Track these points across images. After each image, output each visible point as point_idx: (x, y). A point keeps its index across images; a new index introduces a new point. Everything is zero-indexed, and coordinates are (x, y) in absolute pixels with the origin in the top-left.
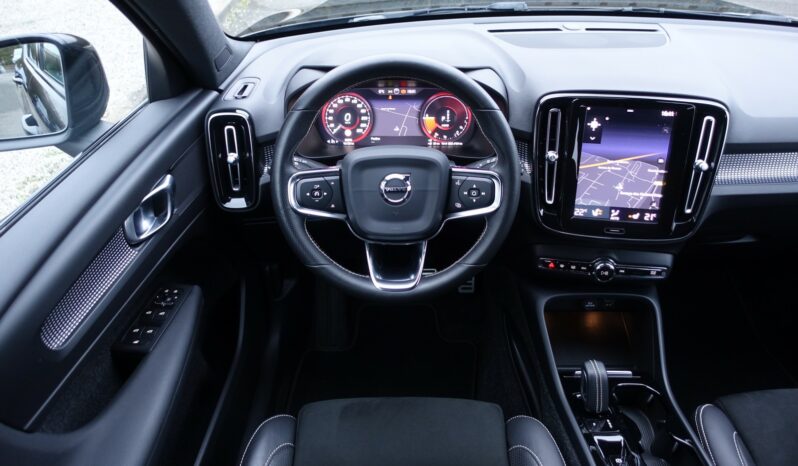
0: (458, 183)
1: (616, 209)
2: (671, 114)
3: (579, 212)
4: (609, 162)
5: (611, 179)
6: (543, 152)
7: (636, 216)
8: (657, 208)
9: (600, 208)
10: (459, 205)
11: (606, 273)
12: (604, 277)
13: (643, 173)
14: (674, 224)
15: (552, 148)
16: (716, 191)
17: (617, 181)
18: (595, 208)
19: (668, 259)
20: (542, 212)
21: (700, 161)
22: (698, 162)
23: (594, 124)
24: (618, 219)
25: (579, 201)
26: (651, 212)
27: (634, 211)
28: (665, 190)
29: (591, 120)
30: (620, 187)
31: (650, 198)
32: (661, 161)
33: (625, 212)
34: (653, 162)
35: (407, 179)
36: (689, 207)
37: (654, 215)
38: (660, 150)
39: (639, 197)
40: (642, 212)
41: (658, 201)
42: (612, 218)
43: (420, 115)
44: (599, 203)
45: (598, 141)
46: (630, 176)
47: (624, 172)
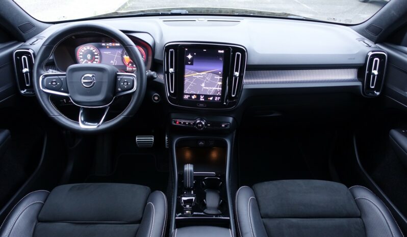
0: (119, 79)
1: (202, 95)
2: (223, 52)
3: (186, 97)
4: (198, 73)
5: (199, 81)
6: (168, 69)
7: (211, 99)
8: (220, 94)
9: (196, 95)
10: (119, 89)
11: (201, 125)
12: (200, 127)
13: (212, 78)
15: (172, 67)
16: (245, 87)
17: (202, 82)
18: (193, 95)
19: (231, 119)
22: (235, 73)
23: (190, 57)
24: (203, 100)
25: (186, 91)
26: (218, 96)
27: (210, 96)
28: (222, 86)
29: (188, 55)
30: (203, 85)
31: (217, 90)
32: (220, 73)
33: (206, 96)
34: (216, 73)
35: (93, 76)
36: (234, 94)
37: (219, 98)
38: (219, 68)
39: (212, 89)
40: (214, 96)
41: (221, 92)
42: (201, 100)
43: (122, 56)
44: (195, 93)
45: (192, 64)
46: (207, 80)
47: (204, 78)
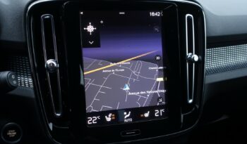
1: (127, 110)
2: (158, 14)
3: (92, 121)
4: (112, 65)
5: (117, 81)
6: (41, 62)
7: (147, 115)
8: (164, 103)
9: (114, 112)
13: (145, 72)
14: (182, 116)
15: (51, 56)
16: (209, 79)
17: (125, 82)
18: (107, 113)
20: (51, 125)
21: (190, 54)
22: (189, 55)
23: (90, 29)
24: (131, 120)
25: (90, 108)
26: (159, 108)
27: (144, 110)
28: (166, 85)
29: (86, 25)
30: (127, 88)
31: (156, 94)
32: (158, 58)
33: (137, 112)
34: (151, 60)
36: (190, 98)
37: (162, 110)
38: (155, 48)
39: (146, 95)
40: (151, 109)
41: (164, 97)
44: (110, 108)
45: (97, 45)
46: (134, 76)
47: (127, 73)
